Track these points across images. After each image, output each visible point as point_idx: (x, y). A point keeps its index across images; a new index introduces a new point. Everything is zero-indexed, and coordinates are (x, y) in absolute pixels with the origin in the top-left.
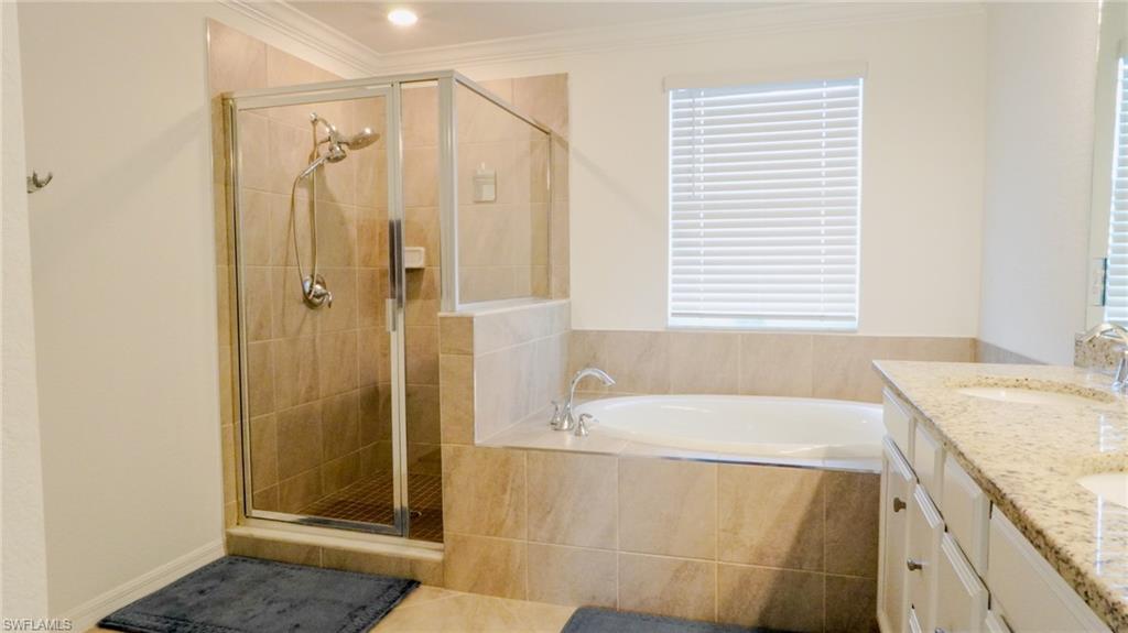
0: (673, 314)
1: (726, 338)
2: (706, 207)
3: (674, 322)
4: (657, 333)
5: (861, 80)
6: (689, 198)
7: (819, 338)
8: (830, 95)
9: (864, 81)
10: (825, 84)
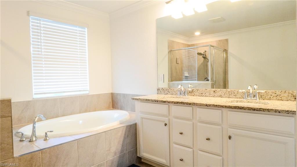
0: (35, 94)
1: (54, 100)
2: (45, 58)
3: (35, 97)
4: (29, 101)
5: (86, 28)
6: (38, 54)
7: (81, 97)
8: (79, 31)
9: (87, 28)
10: (78, 27)
